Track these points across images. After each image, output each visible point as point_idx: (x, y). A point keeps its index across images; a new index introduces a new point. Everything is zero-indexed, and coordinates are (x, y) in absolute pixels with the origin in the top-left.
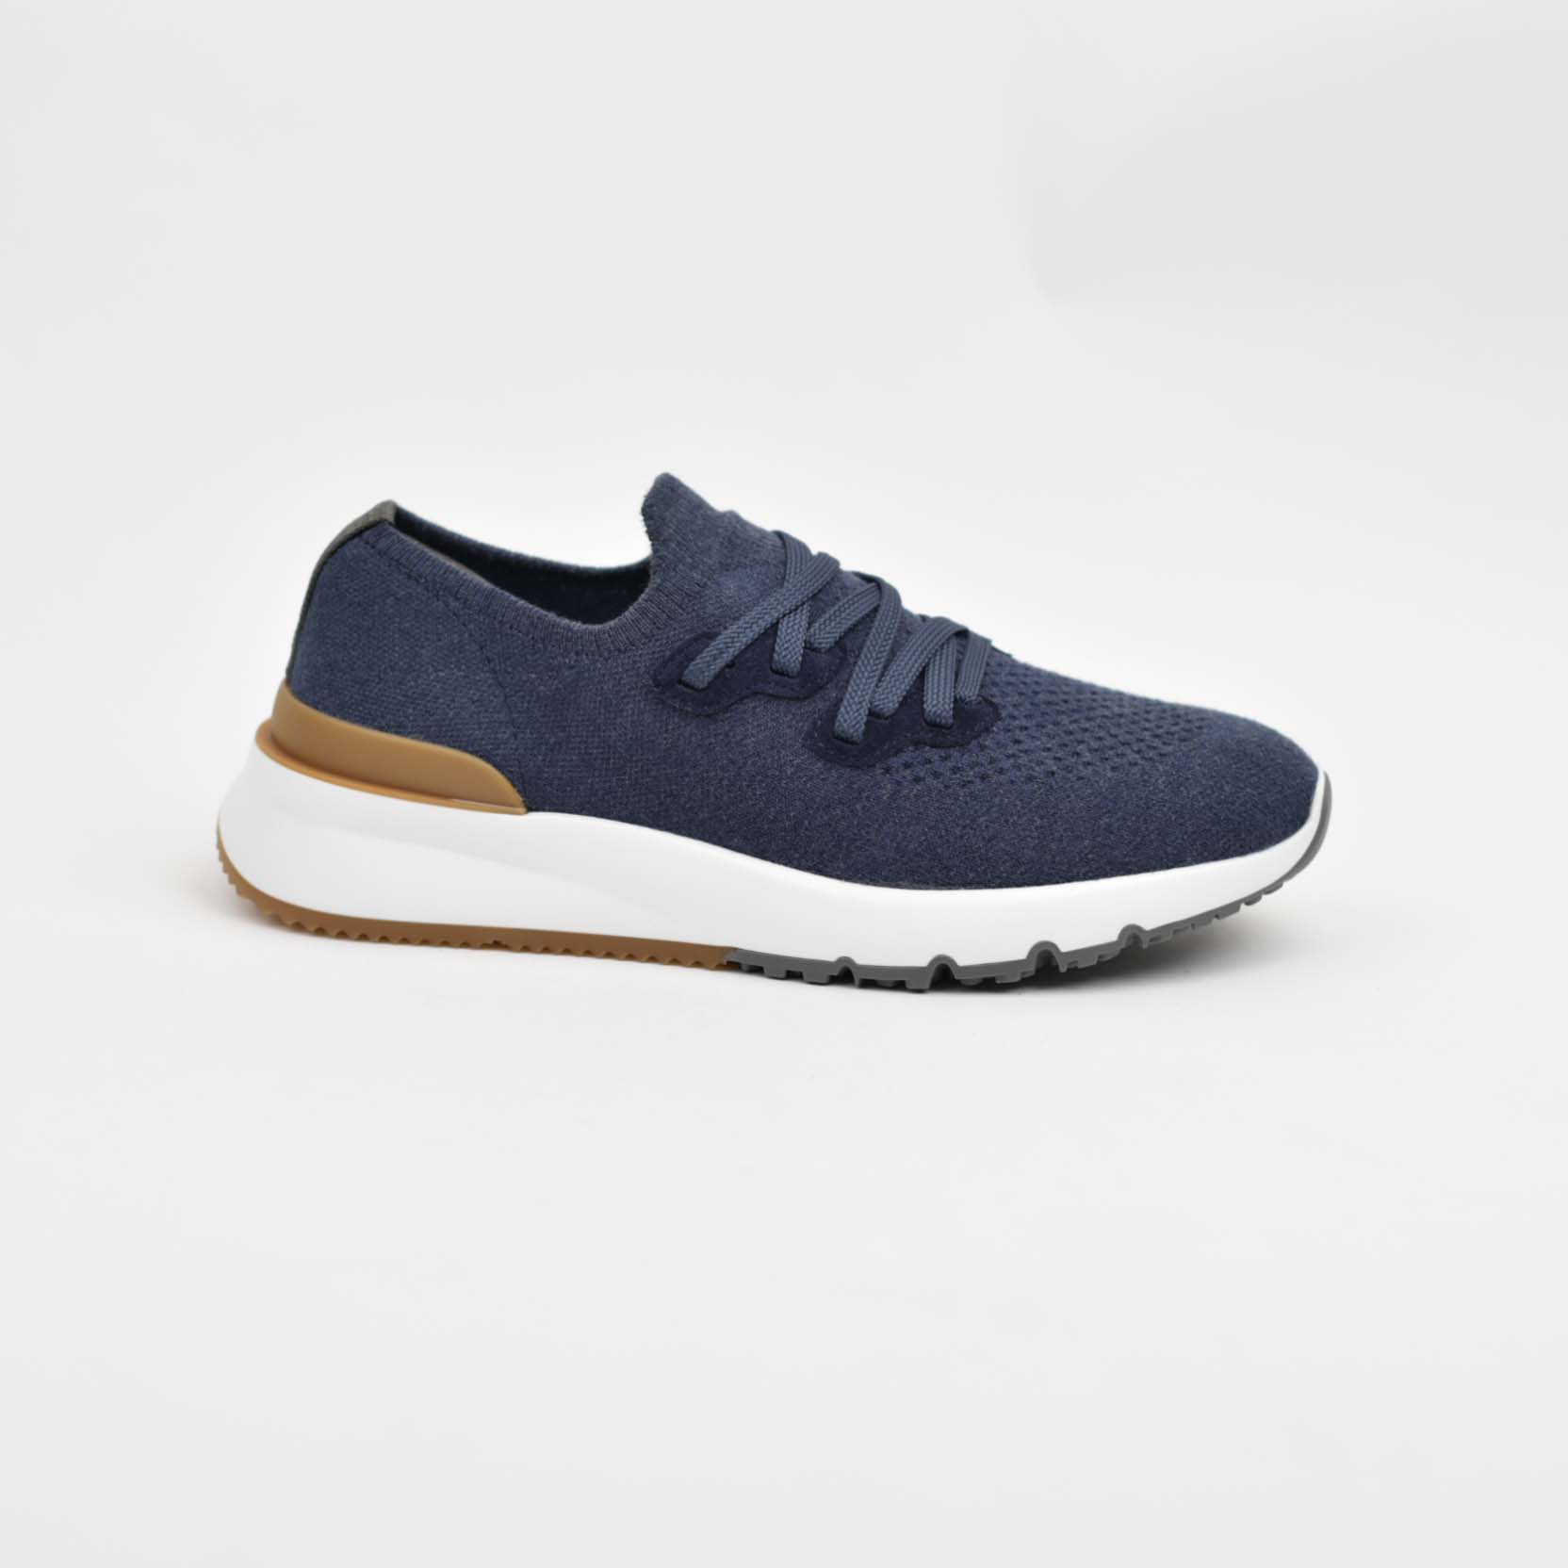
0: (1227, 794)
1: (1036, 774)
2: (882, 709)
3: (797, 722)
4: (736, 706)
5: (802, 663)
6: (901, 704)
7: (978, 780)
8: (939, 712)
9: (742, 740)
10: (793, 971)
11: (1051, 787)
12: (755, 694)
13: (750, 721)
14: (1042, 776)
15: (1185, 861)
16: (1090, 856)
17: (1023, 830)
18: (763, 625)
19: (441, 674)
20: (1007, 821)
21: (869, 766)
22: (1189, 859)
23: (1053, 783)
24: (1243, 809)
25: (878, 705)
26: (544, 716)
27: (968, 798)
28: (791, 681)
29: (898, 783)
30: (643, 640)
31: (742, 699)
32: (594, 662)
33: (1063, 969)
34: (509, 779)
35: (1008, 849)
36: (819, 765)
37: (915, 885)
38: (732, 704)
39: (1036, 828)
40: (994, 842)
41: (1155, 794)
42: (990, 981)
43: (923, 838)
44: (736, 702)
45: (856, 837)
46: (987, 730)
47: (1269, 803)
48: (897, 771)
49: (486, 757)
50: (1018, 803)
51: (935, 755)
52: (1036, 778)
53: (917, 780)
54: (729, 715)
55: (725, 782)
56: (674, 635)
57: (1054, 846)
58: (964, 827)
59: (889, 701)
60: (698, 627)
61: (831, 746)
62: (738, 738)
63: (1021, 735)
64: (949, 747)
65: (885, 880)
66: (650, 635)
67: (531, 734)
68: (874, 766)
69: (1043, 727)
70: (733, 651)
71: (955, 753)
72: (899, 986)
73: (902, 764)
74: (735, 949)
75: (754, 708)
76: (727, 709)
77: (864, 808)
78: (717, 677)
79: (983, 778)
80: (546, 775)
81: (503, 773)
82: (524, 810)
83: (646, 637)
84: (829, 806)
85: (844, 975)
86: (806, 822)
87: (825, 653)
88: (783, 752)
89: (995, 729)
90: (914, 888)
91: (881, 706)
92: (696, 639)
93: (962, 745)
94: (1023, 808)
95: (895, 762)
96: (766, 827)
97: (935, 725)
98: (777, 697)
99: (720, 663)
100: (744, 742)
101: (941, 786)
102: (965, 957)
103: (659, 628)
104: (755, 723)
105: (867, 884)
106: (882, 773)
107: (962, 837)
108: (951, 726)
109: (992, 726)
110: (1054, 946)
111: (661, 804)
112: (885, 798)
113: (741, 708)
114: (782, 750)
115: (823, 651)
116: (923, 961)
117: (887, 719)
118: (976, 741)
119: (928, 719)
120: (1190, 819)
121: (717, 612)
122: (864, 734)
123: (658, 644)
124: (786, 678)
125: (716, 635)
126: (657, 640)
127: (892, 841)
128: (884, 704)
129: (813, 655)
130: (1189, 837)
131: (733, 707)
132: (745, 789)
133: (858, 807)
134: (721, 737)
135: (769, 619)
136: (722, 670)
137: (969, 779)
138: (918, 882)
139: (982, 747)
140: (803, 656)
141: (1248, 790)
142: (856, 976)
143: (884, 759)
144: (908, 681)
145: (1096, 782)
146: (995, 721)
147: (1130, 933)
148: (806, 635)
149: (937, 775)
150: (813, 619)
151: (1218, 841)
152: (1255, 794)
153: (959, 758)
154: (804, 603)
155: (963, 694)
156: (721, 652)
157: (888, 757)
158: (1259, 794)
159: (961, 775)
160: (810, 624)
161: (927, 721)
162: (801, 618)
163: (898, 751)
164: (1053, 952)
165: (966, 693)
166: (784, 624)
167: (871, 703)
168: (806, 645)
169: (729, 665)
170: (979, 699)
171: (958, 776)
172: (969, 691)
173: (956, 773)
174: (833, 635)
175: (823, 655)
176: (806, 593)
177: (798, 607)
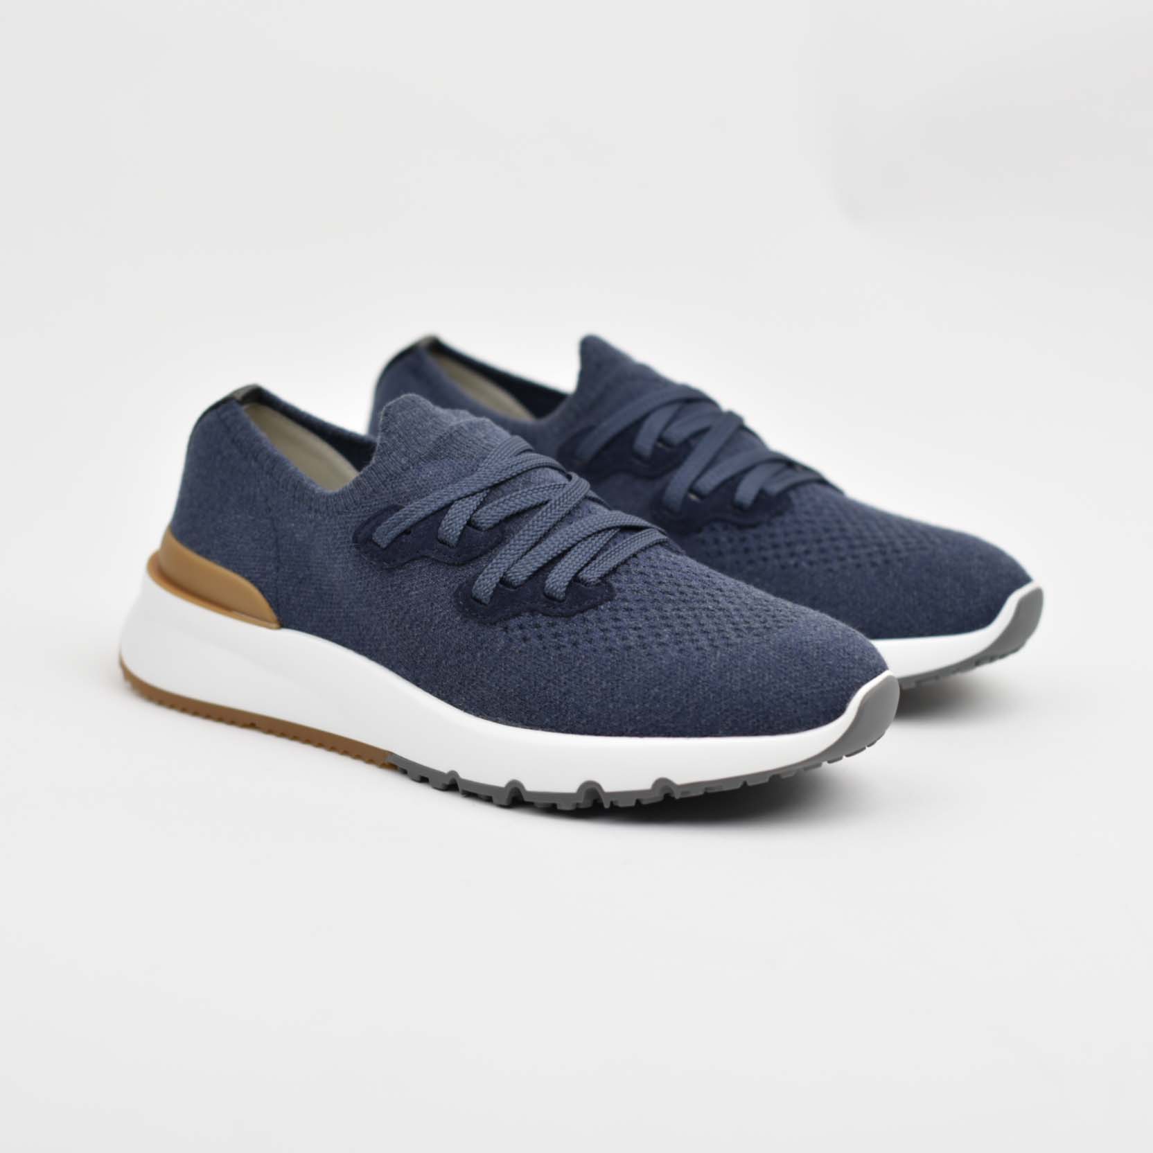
0: (765, 683)
1: (615, 646)
2: (513, 580)
3: (450, 583)
4: (408, 564)
5: (460, 537)
6: (530, 578)
7: (570, 646)
8: (555, 588)
9: (409, 591)
10: (424, 776)
11: (623, 659)
12: (423, 557)
13: (417, 577)
14: (619, 649)
15: (717, 733)
16: (638, 718)
17: (591, 690)
18: (440, 503)
19: (239, 516)
20: (581, 681)
21: (491, 624)
22: (720, 732)
23: (626, 655)
24: (776, 696)
25: (510, 577)
26: (299, 556)
27: (557, 659)
28: (451, 550)
29: (511, 640)
30: (354, 506)
31: (413, 560)
32: (325, 519)
33: (607, 806)
34: (268, 601)
35: (577, 702)
36: (458, 618)
37: (509, 722)
38: (405, 563)
39: (602, 690)
40: (567, 697)
41: (704, 675)
42: (551, 806)
43: (518, 685)
44: (407, 562)
45: (474, 678)
46: (595, 607)
47: (804, 695)
48: (512, 630)
49: (255, 582)
50: (593, 667)
51: (543, 621)
52: (614, 649)
53: (525, 639)
54: (402, 571)
55: (395, 623)
56: (375, 505)
57: (611, 706)
58: (549, 681)
59: (521, 573)
60: (392, 501)
61: (467, 603)
62: (407, 589)
63: (620, 614)
64: (556, 616)
65: (488, 715)
66: (359, 503)
67: (289, 569)
68: (495, 624)
69: (647, 610)
70: (408, 522)
71: (560, 622)
72: (489, 800)
73: (518, 625)
74: (391, 754)
75: (421, 568)
76: (401, 566)
77: (482, 656)
78: (394, 541)
79: (575, 644)
80: (293, 602)
81: (264, 596)
82: (278, 626)
83: (357, 504)
84: (459, 651)
85: (452, 784)
86: (444, 662)
87: (485, 531)
88: (436, 605)
89: (602, 607)
90: (507, 724)
91: (513, 578)
92: (386, 510)
93: (568, 616)
94: (596, 672)
95: (513, 623)
96: (419, 661)
97: (550, 598)
98: (436, 562)
99: (397, 530)
100: (410, 594)
101: (540, 647)
102: (532, 785)
103: (365, 498)
104: (420, 580)
105: (478, 716)
106: (501, 631)
107: (545, 689)
108: (563, 601)
109: (601, 604)
110: (598, 786)
111: (360, 634)
112: (498, 650)
113: (412, 567)
114: (435, 604)
115: (484, 529)
116: (502, 783)
117: (515, 588)
118: (581, 615)
119: (547, 592)
120: (725, 699)
121: (408, 490)
122: (492, 597)
123: (363, 510)
124: (447, 547)
125: (402, 507)
126: (363, 507)
127: (496, 685)
128: (516, 576)
129: (471, 529)
130: (722, 714)
131: (406, 566)
132: (407, 630)
133: (479, 655)
134: (395, 588)
135: (446, 500)
136: (399, 536)
137: (563, 644)
138: (510, 720)
139: (585, 620)
140: (462, 531)
141: (787, 682)
142: (460, 787)
143: (505, 619)
144: (543, 561)
145: (661, 659)
146: (606, 601)
147: (663, 785)
148: (471, 516)
149: (540, 637)
150: (482, 504)
151: (748, 720)
152: (793, 686)
153: (562, 626)
154: (481, 491)
155: (585, 576)
156: (401, 521)
157: (507, 618)
158: (796, 687)
159: (559, 640)
160: (478, 508)
161: (544, 594)
162: (473, 503)
163: (517, 615)
164: (599, 791)
165: (588, 576)
166: (456, 505)
167: (505, 574)
168: (470, 523)
169: (406, 532)
170: (599, 581)
171: (556, 640)
172: (591, 575)
173: (555, 638)
174: (496, 518)
175: (482, 533)
176: (487, 483)
177: (474, 494)
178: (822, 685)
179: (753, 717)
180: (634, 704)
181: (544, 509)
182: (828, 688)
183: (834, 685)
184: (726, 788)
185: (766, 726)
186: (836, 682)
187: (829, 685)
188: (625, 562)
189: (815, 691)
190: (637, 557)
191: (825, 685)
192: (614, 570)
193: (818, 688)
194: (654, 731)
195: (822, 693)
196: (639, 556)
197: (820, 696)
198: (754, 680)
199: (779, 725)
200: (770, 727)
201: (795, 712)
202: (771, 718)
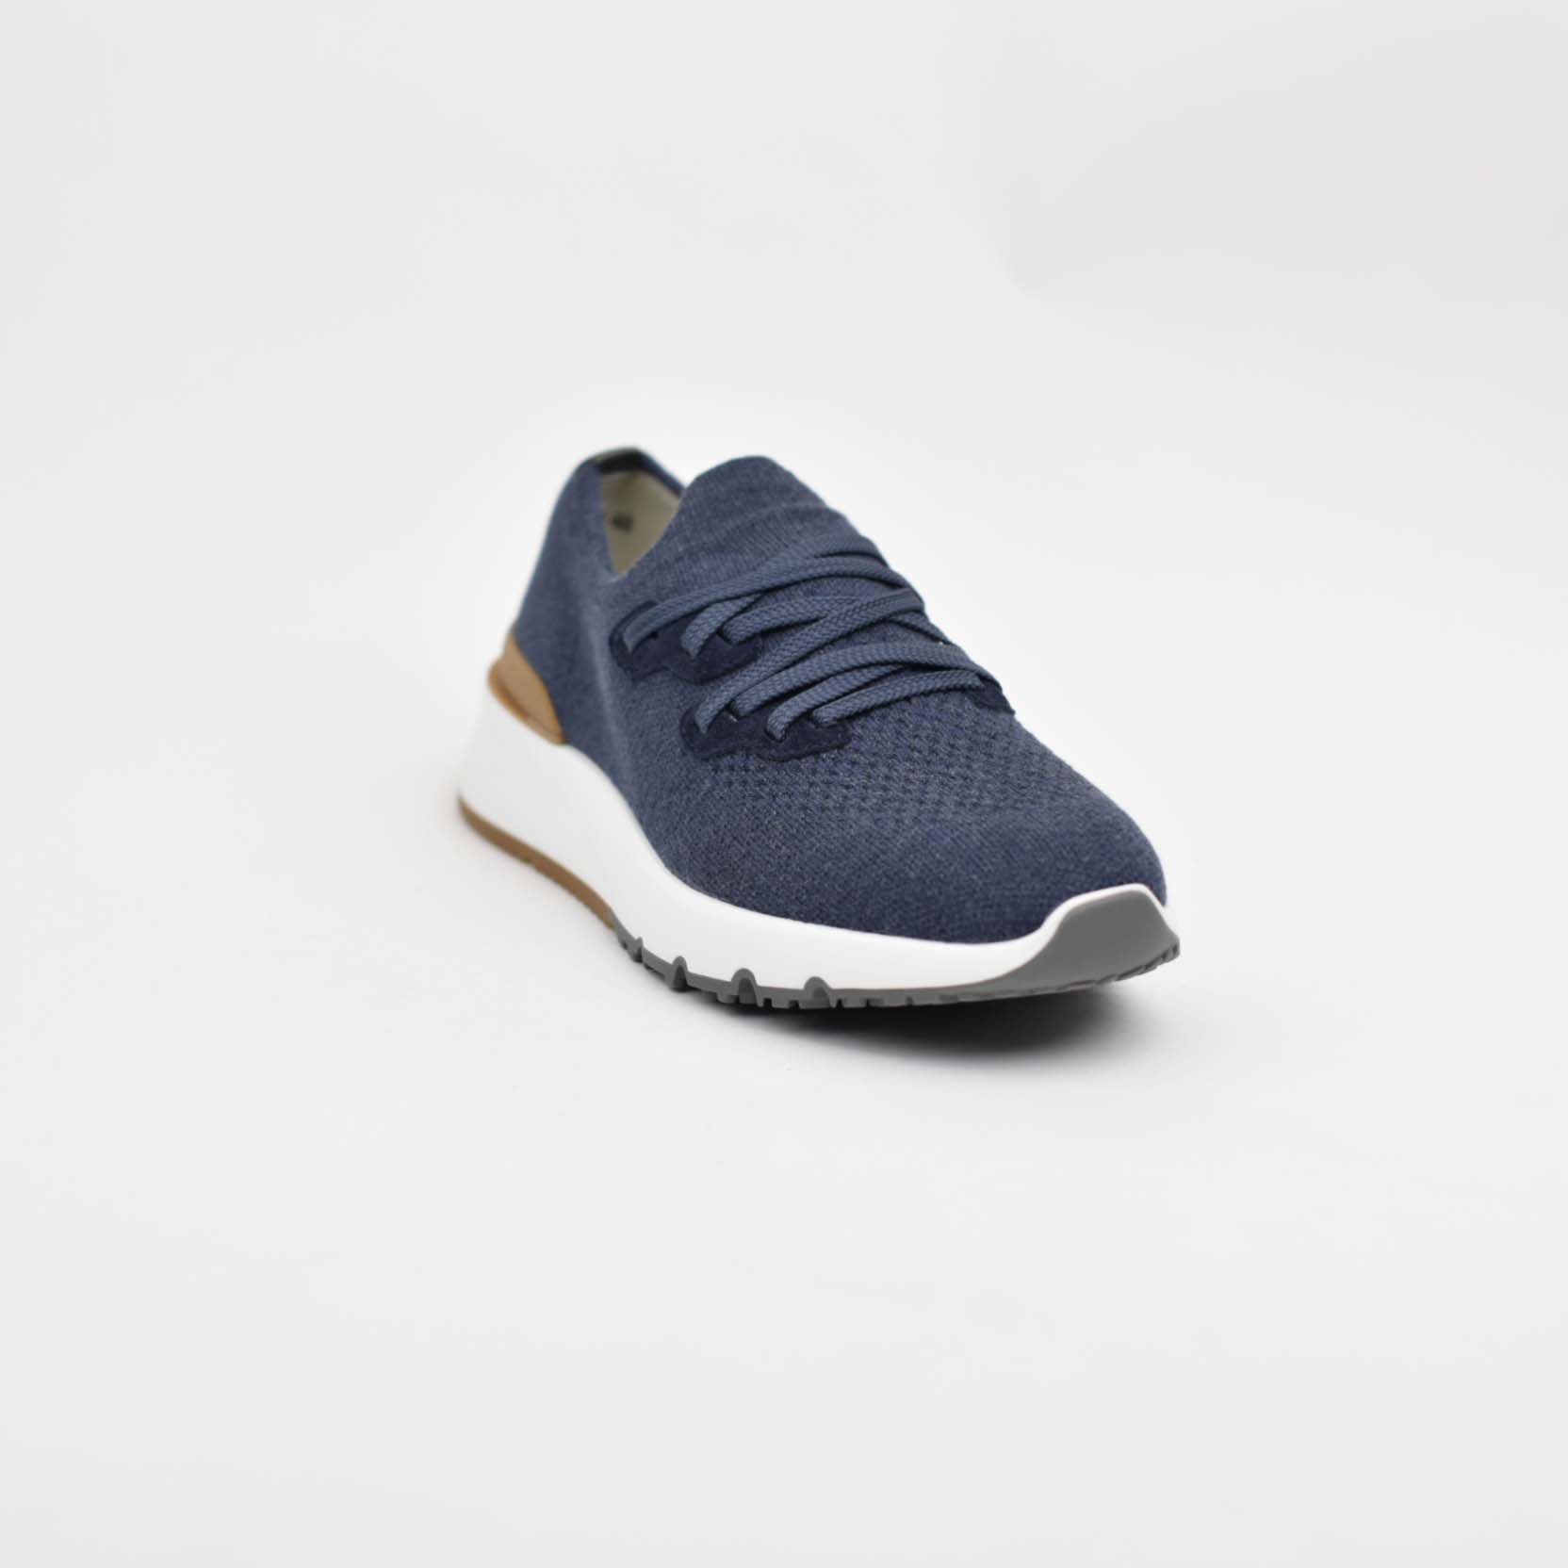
0: (949, 874)
1: (812, 805)
2: (739, 708)
3: (683, 704)
5: (703, 648)
6: (757, 708)
7: (767, 798)
8: (778, 723)
9: (646, 710)
10: (624, 942)
11: (813, 821)
12: (664, 669)
13: (656, 694)
14: (814, 809)
17: (769, 855)
18: (695, 605)
20: (763, 842)
21: (704, 760)
23: (819, 817)
24: (955, 893)
25: (738, 704)
26: (589, 658)
27: (750, 812)
28: (688, 662)
29: (717, 782)
31: (655, 671)
33: (760, 1004)
34: (555, 710)
35: (752, 869)
36: (679, 749)
37: (694, 885)
38: (648, 674)
39: (779, 856)
40: (747, 860)
41: (885, 853)
42: (713, 997)
43: (708, 840)
46: (816, 754)
47: (991, 896)
48: (721, 771)
49: (547, 684)
50: (780, 828)
51: (754, 763)
52: (810, 808)
53: (730, 784)
54: (644, 684)
55: (632, 748)
57: (782, 878)
58: (735, 839)
59: (750, 701)
61: (688, 730)
62: (645, 707)
63: (841, 767)
64: (768, 760)
65: (678, 869)
67: (579, 672)
68: (707, 760)
69: (874, 766)
70: (658, 623)
71: (770, 767)
72: (663, 979)
73: (728, 766)
75: (661, 682)
76: (645, 678)
77: (688, 798)
78: (639, 644)
79: (774, 796)
80: (575, 713)
81: (553, 703)
82: (560, 741)
84: (672, 790)
85: (638, 954)
86: (659, 802)
87: (734, 644)
88: (665, 730)
89: (824, 756)
90: (692, 887)
91: (740, 705)
92: (643, 606)
93: (780, 761)
94: (781, 834)
95: (726, 761)
96: (643, 798)
97: (768, 735)
98: (675, 676)
99: (647, 630)
100: (648, 713)
101: (740, 795)
104: (658, 697)
105: (672, 873)
106: (711, 769)
107: (730, 847)
108: (780, 740)
109: (825, 751)
110: (752, 976)
111: (613, 760)
112: (703, 793)
113: (653, 681)
114: (665, 728)
115: (733, 642)
117: (739, 718)
118: (796, 762)
119: (768, 728)
120: (898, 887)
121: (671, 585)
122: (710, 725)
124: (684, 658)
125: (656, 604)
127: (691, 836)
128: (744, 703)
129: (718, 638)
130: (890, 905)
131: (648, 678)
132: (639, 758)
134: (637, 704)
135: (703, 601)
136: (647, 638)
137: (762, 794)
138: (694, 882)
139: (798, 769)
140: (707, 641)
141: (975, 877)
142: (644, 959)
143: (718, 756)
144: (780, 689)
145: (851, 827)
146: (833, 748)
147: (816, 986)
148: (724, 623)
149: (745, 783)
150: (744, 610)
151: (917, 917)
152: (980, 883)
153: (771, 772)
154: (748, 594)
155: (819, 714)
156: (651, 620)
157: (719, 756)
158: (985, 884)
159: (761, 790)
160: (737, 614)
161: (765, 730)
162: (732, 607)
163: (731, 752)
164: (752, 982)
165: (824, 715)
166: (712, 609)
167: (733, 700)
168: (720, 632)
169: (654, 635)
170: (835, 723)
171: (758, 789)
172: (827, 714)
173: (759, 785)
174: (749, 629)
175: (730, 647)
176: (757, 586)
177: (738, 597)
178: (1019, 886)
179: (924, 915)
180: (804, 879)
181: (814, 625)
182: (1024, 892)
183: (1033, 889)
184: (888, 1003)
185: (938, 928)
186: (1037, 886)
187: (1026, 889)
188: (887, 705)
189: (1007, 893)
190: (910, 702)
191: (1023, 886)
192: (866, 712)
193: (1011, 889)
194: (818, 916)
195: (1015, 896)
196: (914, 701)
197: (1011, 900)
198: (937, 867)
199: (953, 930)
200: (942, 931)
201: (975, 916)
202: (944, 920)
